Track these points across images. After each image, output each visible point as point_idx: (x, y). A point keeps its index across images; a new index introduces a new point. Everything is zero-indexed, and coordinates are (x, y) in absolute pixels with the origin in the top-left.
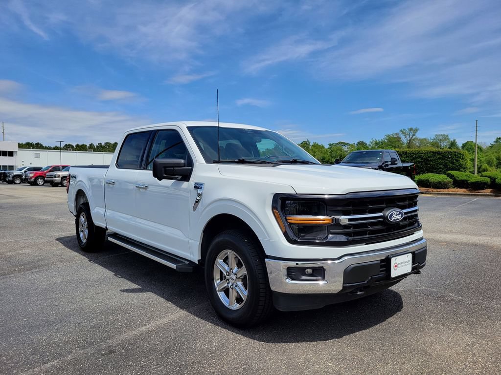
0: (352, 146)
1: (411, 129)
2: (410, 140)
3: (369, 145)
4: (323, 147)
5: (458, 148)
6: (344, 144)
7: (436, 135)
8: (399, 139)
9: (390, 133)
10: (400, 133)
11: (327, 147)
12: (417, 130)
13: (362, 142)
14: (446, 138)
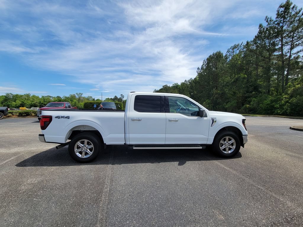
0: (54, 98)
1: (80, 93)
2: (79, 97)
3: (63, 98)
4: (38, 97)
5: (95, 101)
6: (50, 97)
7: (88, 96)
8: (75, 96)
9: (72, 94)
10: (76, 94)
11: (40, 97)
12: (82, 94)
13: (59, 96)
14: (91, 97)
